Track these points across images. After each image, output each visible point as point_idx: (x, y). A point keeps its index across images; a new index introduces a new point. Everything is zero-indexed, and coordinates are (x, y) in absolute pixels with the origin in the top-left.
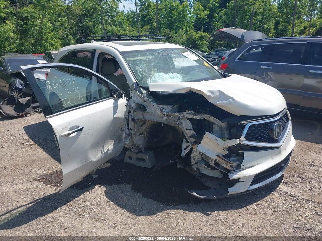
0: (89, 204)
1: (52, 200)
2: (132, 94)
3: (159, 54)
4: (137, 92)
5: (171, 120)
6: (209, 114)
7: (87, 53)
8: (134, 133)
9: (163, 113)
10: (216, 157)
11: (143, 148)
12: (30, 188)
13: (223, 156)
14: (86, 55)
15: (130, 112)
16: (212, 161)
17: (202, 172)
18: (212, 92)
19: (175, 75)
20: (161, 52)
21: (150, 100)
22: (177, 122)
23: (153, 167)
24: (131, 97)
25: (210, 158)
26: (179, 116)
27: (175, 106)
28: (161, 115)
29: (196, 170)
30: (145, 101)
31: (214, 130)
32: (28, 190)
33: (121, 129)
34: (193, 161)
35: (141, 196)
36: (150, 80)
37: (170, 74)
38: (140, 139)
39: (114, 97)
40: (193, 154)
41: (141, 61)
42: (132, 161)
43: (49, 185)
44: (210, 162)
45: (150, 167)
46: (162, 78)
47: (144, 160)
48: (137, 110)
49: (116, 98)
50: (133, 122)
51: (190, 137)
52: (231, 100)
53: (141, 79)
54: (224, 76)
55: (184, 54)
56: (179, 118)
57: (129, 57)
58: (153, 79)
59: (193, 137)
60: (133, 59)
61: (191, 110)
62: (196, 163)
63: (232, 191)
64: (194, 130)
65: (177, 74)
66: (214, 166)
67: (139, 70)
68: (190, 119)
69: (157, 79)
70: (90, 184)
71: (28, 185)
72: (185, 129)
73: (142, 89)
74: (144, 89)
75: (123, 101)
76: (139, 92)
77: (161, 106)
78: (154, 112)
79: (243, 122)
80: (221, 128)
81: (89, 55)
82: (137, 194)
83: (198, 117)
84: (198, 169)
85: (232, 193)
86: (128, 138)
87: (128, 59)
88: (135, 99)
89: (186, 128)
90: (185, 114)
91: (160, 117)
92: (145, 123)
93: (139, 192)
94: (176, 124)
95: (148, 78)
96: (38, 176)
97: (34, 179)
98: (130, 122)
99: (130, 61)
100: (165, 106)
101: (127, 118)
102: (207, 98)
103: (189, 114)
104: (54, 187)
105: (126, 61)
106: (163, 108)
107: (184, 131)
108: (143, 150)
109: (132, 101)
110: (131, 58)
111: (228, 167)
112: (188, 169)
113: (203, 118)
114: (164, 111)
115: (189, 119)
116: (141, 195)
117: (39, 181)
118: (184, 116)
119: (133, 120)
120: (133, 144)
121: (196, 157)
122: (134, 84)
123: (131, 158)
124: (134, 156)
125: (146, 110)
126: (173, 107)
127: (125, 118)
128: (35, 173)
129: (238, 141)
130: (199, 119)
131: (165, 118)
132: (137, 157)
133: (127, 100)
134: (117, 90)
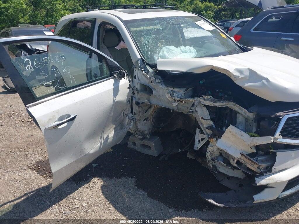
0: (85, 204)
1: (44, 197)
2: (136, 73)
3: (169, 23)
4: (142, 70)
5: (183, 106)
6: (233, 101)
7: (87, 22)
8: (139, 118)
9: (173, 98)
10: (240, 156)
11: (149, 134)
12: (23, 178)
13: (249, 155)
14: (86, 26)
15: (133, 93)
16: (234, 160)
17: (220, 171)
18: (240, 71)
19: (188, 48)
20: (171, 21)
21: (157, 81)
22: (191, 109)
23: (159, 156)
24: (135, 76)
25: (232, 156)
26: (194, 102)
27: (189, 89)
28: (171, 100)
29: (212, 167)
30: (152, 82)
31: (238, 121)
32: (20, 181)
33: (124, 113)
34: (209, 157)
35: (146, 196)
36: (158, 55)
37: (182, 47)
38: (145, 125)
39: (115, 77)
40: (209, 149)
41: (147, 32)
42: (136, 147)
43: (43, 175)
44: (231, 161)
45: (156, 156)
46: (172, 53)
47: (149, 147)
48: (142, 92)
49: (117, 78)
50: (137, 106)
51: (207, 128)
52: (264, 81)
53: (147, 54)
54: (245, 50)
55: (198, 23)
56: (193, 105)
57: (133, 27)
58: (161, 54)
59: (210, 128)
60: (138, 29)
61: (210, 95)
62: (212, 160)
63: (259, 198)
64: (212, 119)
65: (190, 47)
66: (236, 165)
67: (145, 43)
68: (208, 107)
69: (166, 54)
70: (88, 175)
71: (21, 174)
72: (200, 118)
73: (148, 67)
74: (151, 66)
75: (124, 82)
76: (144, 70)
77: (171, 89)
78: (162, 96)
79: (278, 114)
80: (247, 119)
81: (90, 24)
82: (142, 192)
83: (219, 105)
84: (215, 167)
85: (259, 202)
86: (131, 123)
87: (132, 29)
88: (140, 79)
89: (202, 118)
90: (201, 100)
91: (170, 102)
92: (151, 107)
93: (143, 190)
94: (190, 112)
95: (155, 53)
96: (33, 162)
97: (29, 167)
98: (134, 106)
99: (134, 31)
100: (176, 90)
101: (130, 101)
102: (234, 80)
103: (207, 100)
104: (49, 178)
105: (130, 32)
106: (173, 92)
107: (199, 120)
108: (148, 136)
109: (136, 80)
110: (136, 27)
111: (254, 168)
112: (200, 161)
113: (224, 106)
114: (174, 96)
115: (205, 106)
116: (146, 194)
117: (33, 169)
118: (199, 103)
119: (137, 103)
120: (136, 130)
121: (213, 153)
122: (138, 61)
123: (134, 144)
124: (139, 142)
125: (152, 92)
126: (186, 90)
127: (128, 101)
128: (30, 159)
129: (271, 139)
130: (219, 107)
131: (175, 104)
132: (142, 143)
133: (129, 80)
134: (118, 68)
